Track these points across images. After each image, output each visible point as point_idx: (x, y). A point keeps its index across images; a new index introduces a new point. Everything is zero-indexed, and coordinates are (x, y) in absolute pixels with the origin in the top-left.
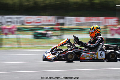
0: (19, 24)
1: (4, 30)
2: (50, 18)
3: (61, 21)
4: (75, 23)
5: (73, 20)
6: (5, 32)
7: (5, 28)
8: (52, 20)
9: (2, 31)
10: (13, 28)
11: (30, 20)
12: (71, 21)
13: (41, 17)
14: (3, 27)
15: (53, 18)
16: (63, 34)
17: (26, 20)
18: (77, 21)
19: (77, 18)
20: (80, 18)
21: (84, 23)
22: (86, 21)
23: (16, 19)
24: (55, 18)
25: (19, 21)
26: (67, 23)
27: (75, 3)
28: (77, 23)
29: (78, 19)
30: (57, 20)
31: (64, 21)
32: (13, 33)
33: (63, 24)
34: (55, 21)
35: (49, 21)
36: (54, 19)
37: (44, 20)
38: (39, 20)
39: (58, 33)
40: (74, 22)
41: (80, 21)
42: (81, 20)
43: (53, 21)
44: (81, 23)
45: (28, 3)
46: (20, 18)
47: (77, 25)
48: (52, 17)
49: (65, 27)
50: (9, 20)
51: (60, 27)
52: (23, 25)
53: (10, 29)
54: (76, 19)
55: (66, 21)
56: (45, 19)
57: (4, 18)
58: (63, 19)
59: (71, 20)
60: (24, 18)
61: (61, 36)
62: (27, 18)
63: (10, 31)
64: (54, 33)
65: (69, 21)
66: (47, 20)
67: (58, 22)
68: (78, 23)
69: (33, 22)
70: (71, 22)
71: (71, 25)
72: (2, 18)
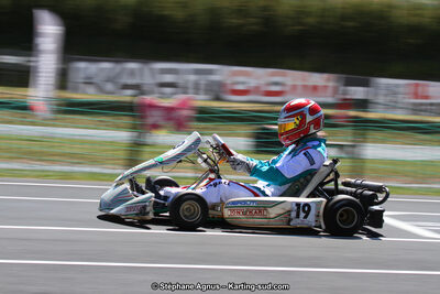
0: (202, 97)
1: (148, 113)
2: (317, 79)
3: (358, 92)
4: (408, 104)
5: (401, 90)
6: (150, 121)
7: (152, 106)
8: (326, 87)
9: (142, 117)
10: (183, 106)
11: (243, 83)
12: (395, 93)
13: (284, 75)
14: (147, 102)
15: (328, 80)
17: (229, 82)
18: (416, 96)
19: (417, 85)
20: (428, 86)
23: (192, 78)
24: (338, 81)
25: (203, 82)
26: (381, 99)
27: (415, 30)
28: (414, 104)
29: (420, 89)
30: (342, 88)
31: (368, 92)
32: (180, 126)
33: (363, 104)
34: (336, 91)
35: (315, 88)
36: (331, 84)
37: (294, 87)
38: (276, 84)
39: (344, 137)
40: (407, 100)
41: (427, 97)
42: (430, 94)
43: (330, 91)
44: (432, 104)
45: (241, 21)
46: (210, 72)
47: (416, 109)
48: (325, 76)
49: (371, 115)
50: (168, 78)
51: (352, 113)
52: (218, 99)
53: (169, 110)
54: (412, 89)
55: (376, 95)
56: (300, 83)
57: (151, 70)
58: (365, 84)
59: (392, 92)
60: (224, 73)
61: (353, 146)
62: (235, 74)
63: (169, 119)
64: (329, 135)
65: (386, 95)
66: (305, 87)
67: (348, 97)
68: (421, 104)
69: (256, 90)
70: (394, 99)
71: (394, 107)
72: (141, 70)
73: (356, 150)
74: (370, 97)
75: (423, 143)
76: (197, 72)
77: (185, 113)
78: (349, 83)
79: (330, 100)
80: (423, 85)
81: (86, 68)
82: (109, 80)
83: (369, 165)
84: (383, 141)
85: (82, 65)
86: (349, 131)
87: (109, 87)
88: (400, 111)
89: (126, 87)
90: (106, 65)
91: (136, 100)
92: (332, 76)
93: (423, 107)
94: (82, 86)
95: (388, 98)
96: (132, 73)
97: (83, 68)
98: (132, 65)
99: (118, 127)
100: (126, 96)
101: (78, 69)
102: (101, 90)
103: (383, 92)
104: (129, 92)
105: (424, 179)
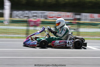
0: (43, 19)
1: (30, 23)
3: (78, 17)
4: (89, 19)
5: (88, 16)
6: (31, 24)
7: (31, 21)
8: (70, 16)
9: (29, 24)
10: (38, 21)
11: (52, 15)
12: (86, 17)
13: (61, 13)
14: (30, 20)
15: (71, 14)
16: (80, 28)
17: (49, 15)
18: (91, 17)
19: (91, 15)
20: (94, 15)
21: (97, 19)
22: (99, 17)
23: (40, 14)
25: (43, 15)
26: (83, 18)
28: (91, 19)
29: (92, 16)
30: (74, 16)
31: (80, 17)
33: (79, 19)
34: (73, 16)
35: (68, 16)
36: (72, 15)
37: (63, 16)
38: (59, 15)
39: (75, 27)
41: (94, 17)
44: (95, 19)
46: (44, 13)
47: (91, 20)
48: (70, 13)
49: (81, 22)
50: (35, 15)
51: (77, 21)
52: (46, 19)
53: (35, 22)
54: (90, 16)
55: (82, 17)
56: (65, 15)
57: (31, 13)
58: (80, 15)
60: (47, 13)
62: (50, 13)
64: (72, 27)
65: (84, 17)
66: (66, 16)
67: (76, 18)
69: (55, 17)
71: (86, 20)
72: (29, 13)
73: (78, 30)
74: (81, 18)
75: (93, 28)
76: (41, 13)
77: (39, 22)
78: (76, 15)
79: (72, 19)
80: (93, 15)
81: (16, 13)
82: (21, 15)
83: (81, 33)
84: (84, 28)
85: (15, 12)
86: (76, 25)
87: (21, 17)
88: (88, 21)
89: (25, 17)
90: (21, 12)
91: (28, 20)
92: (72, 13)
93: (93, 20)
94: (15, 17)
95: (85, 18)
96: (27, 13)
97: (15, 13)
98: (27, 12)
99: (24, 26)
100: (25, 19)
101: (14, 13)
102: (20, 18)
103: (84, 16)
104: (26, 18)
105: (94, 36)
